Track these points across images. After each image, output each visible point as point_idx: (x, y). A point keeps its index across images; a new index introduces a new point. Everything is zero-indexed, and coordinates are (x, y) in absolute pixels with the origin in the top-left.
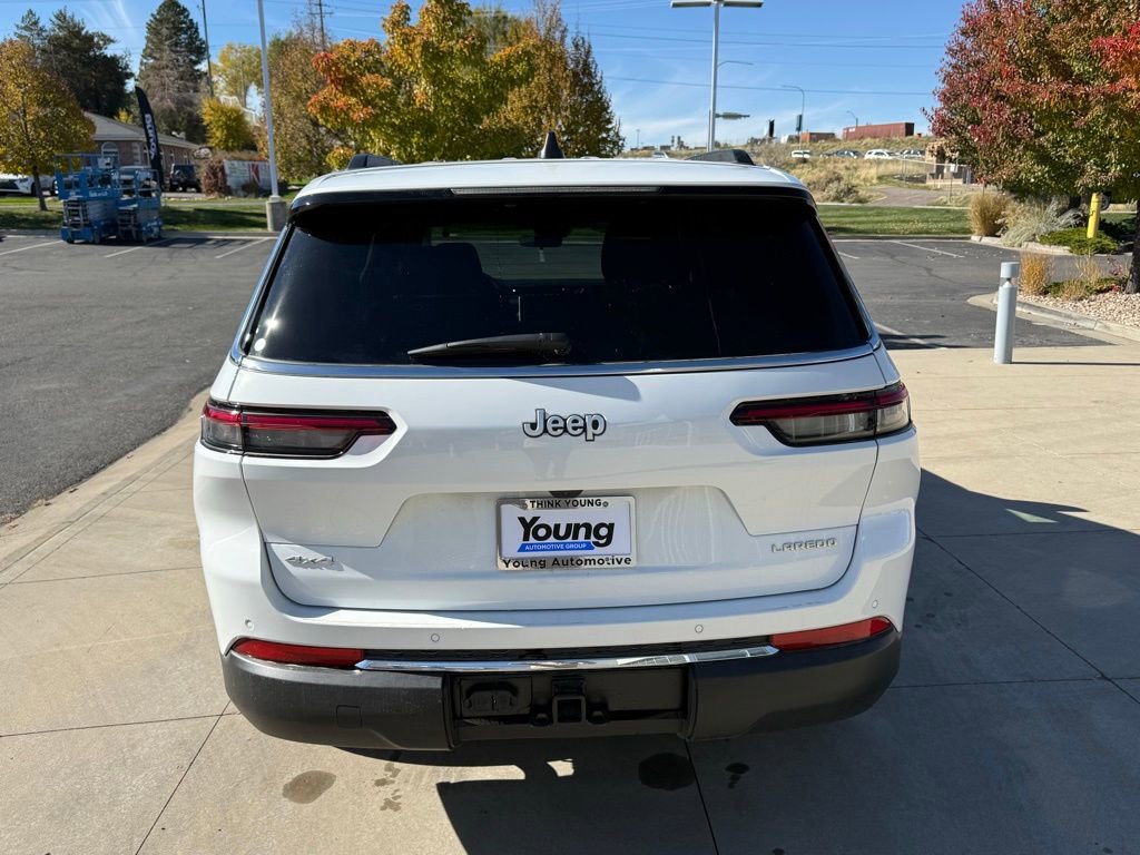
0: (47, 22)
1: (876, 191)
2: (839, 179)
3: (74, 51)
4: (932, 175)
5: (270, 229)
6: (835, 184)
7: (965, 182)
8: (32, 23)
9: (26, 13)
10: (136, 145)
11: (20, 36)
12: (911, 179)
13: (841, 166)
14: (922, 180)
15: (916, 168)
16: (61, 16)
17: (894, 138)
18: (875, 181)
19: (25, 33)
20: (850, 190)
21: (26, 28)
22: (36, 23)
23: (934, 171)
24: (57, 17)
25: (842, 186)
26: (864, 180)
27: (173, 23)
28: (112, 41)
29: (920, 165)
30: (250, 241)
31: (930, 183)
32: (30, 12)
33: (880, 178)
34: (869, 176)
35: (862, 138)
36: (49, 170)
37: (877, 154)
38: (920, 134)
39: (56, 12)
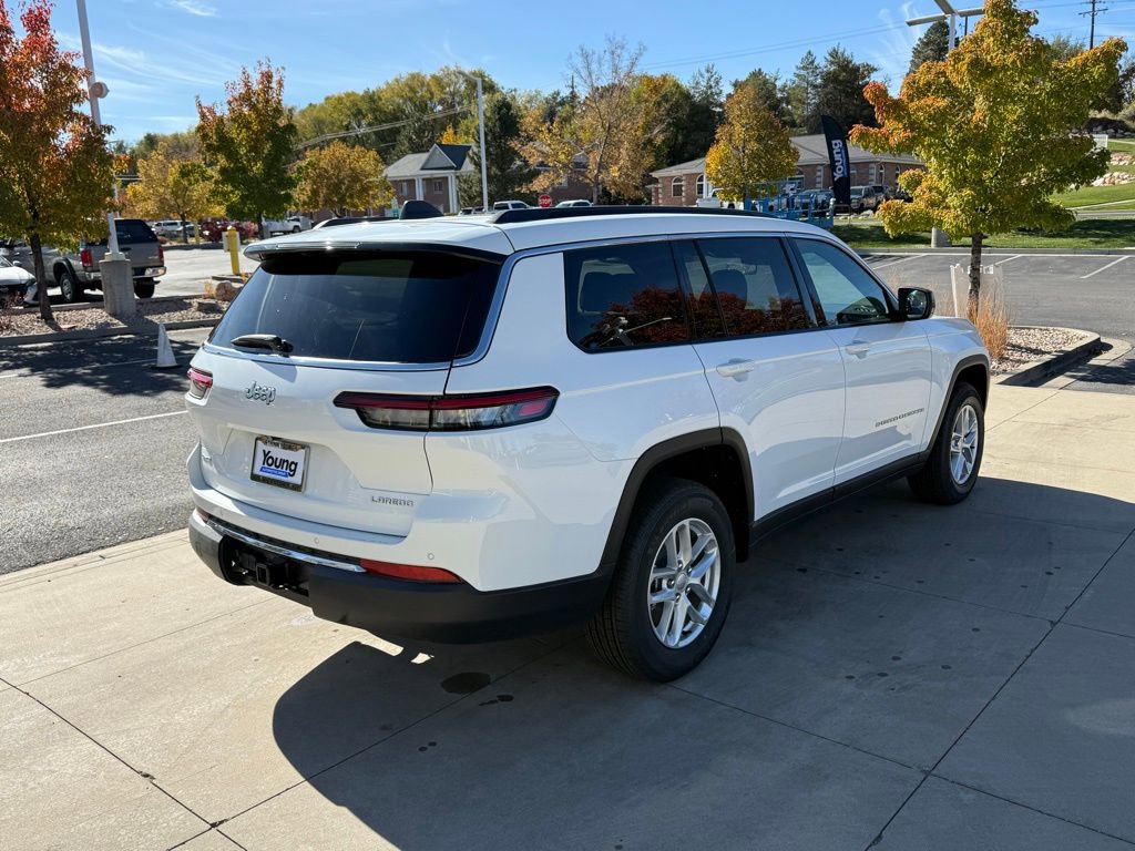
0: (822, 61)
3: (840, 83)
5: (933, 245)
8: (809, 64)
9: (805, 55)
10: (873, 165)
11: (798, 76)
16: (834, 54)
19: (803, 72)
21: (804, 68)
22: (813, 62)
24: (831, 55)
27: (939, 44)
28: (876, 70)
30: (902, 257)
32: (810, 53)
36: (755, 196)
39: (830, 49)
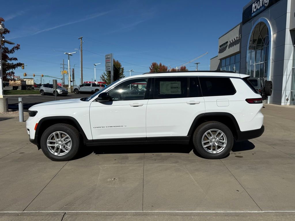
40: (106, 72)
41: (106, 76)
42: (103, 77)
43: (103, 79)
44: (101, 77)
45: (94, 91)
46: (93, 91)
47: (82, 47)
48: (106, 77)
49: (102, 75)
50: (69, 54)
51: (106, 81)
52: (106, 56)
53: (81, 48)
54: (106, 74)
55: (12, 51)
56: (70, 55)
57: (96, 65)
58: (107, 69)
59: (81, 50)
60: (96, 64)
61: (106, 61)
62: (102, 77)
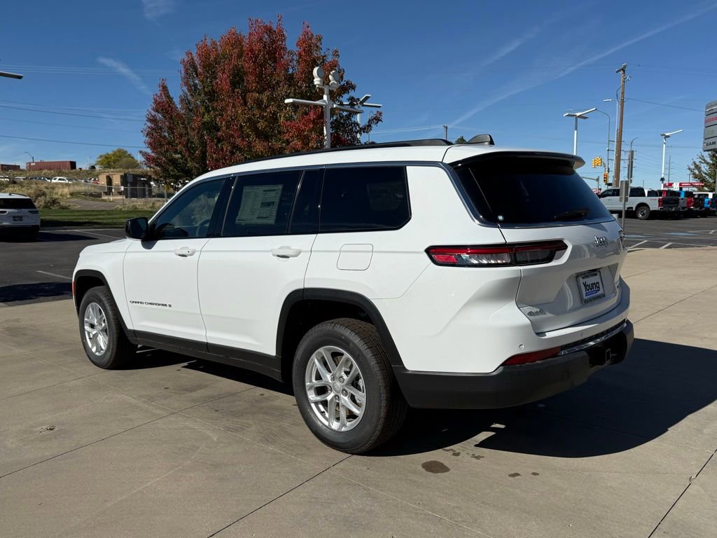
1: (72, 202)
2: (44, 194)
4: (105, 193)
6: (43, 198)
7: (126, 197)
12: (91, 195)
13: (43, 186)
14: (99, 195)
15: (93, 189)
17: (64, 170)
18: (68, 196)
20: (54, 202)
23: (106, 191)
25: (48, 199)
26: (61, 195)
29: (95, 187)
31: (105, 197)
33: (72, 194)
34: (64, 193)
35: (41, 169)
37: (60, 179)
38: (81, 169)
40: (706, 155)
41: (708, 163)
42: (697, 167)
43: (694, 174)
44: (689, 169)
45: (634, 209)
46: (632, 208)
47: (623, 93)
48: (705, 168)
49: (695, 163)
50: (578, 114)
51: (703, 180)
52: (707, 108)
53: (620, 96)
54: (708, 160)
55: (367, 129)
56: (580, 116)
57: (668, 136)
58: (707, 145)
59: (620, 100)
60: (667, 134)
61: (706, 122)
62: (693, 167)
